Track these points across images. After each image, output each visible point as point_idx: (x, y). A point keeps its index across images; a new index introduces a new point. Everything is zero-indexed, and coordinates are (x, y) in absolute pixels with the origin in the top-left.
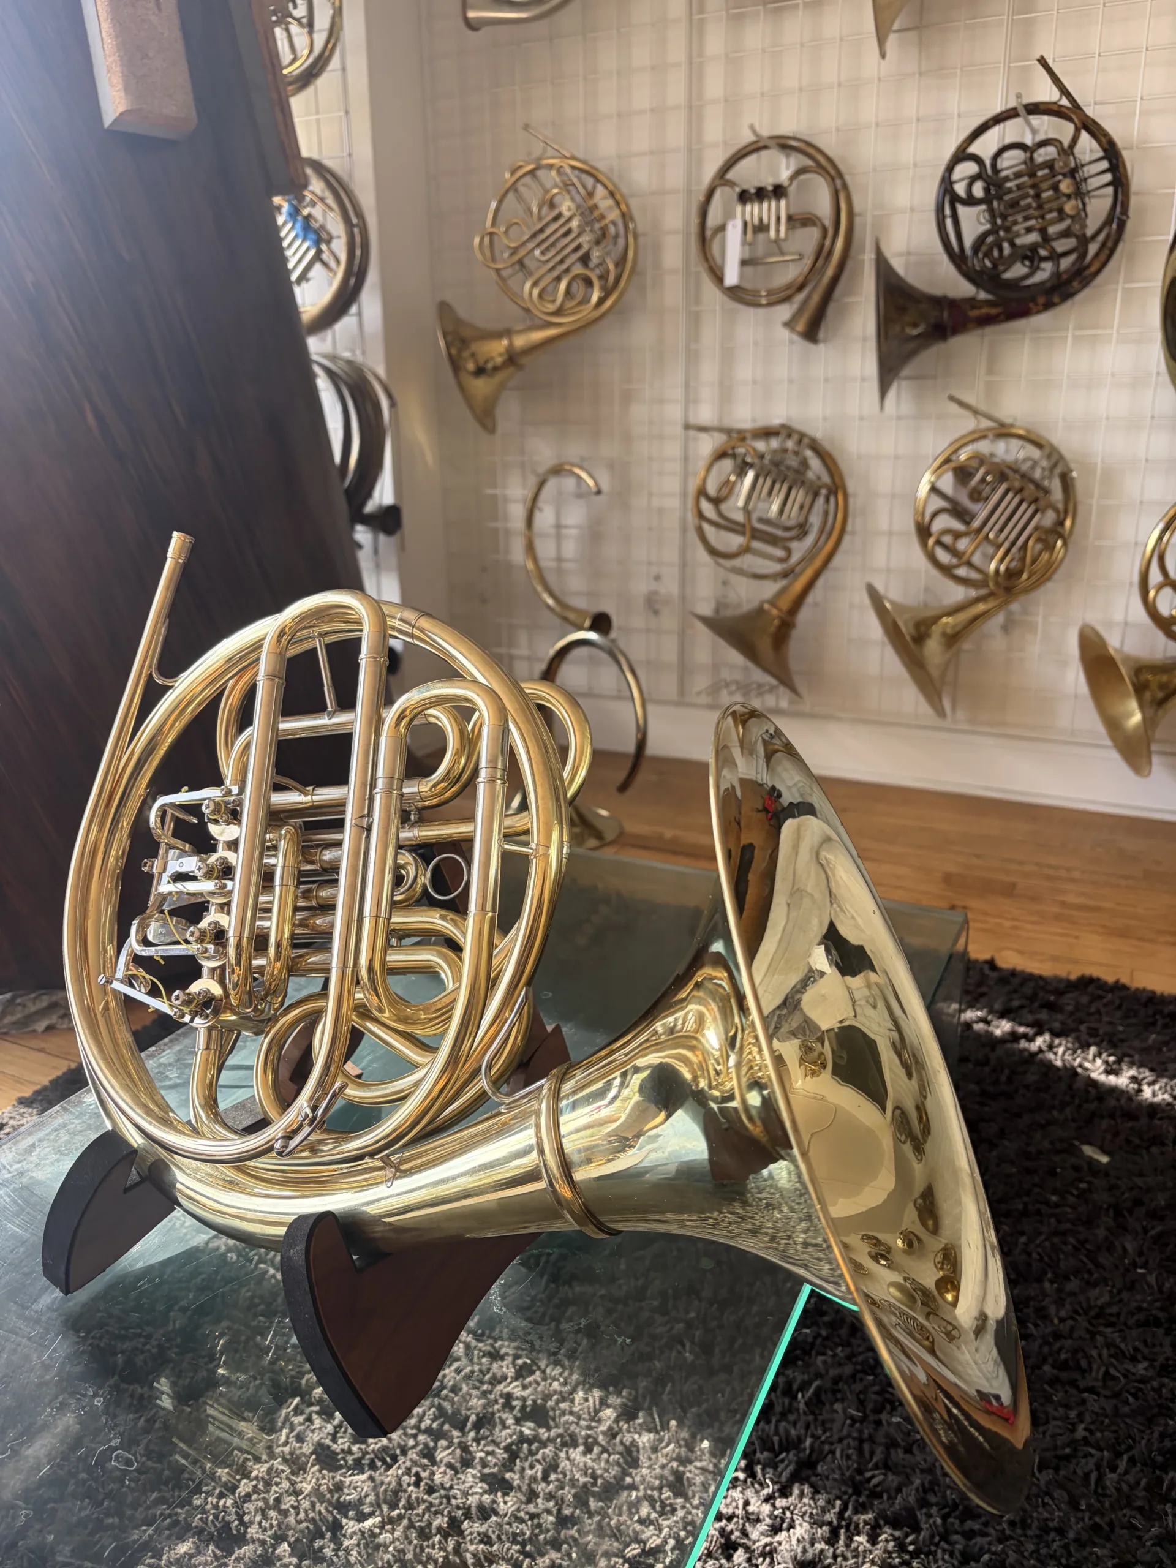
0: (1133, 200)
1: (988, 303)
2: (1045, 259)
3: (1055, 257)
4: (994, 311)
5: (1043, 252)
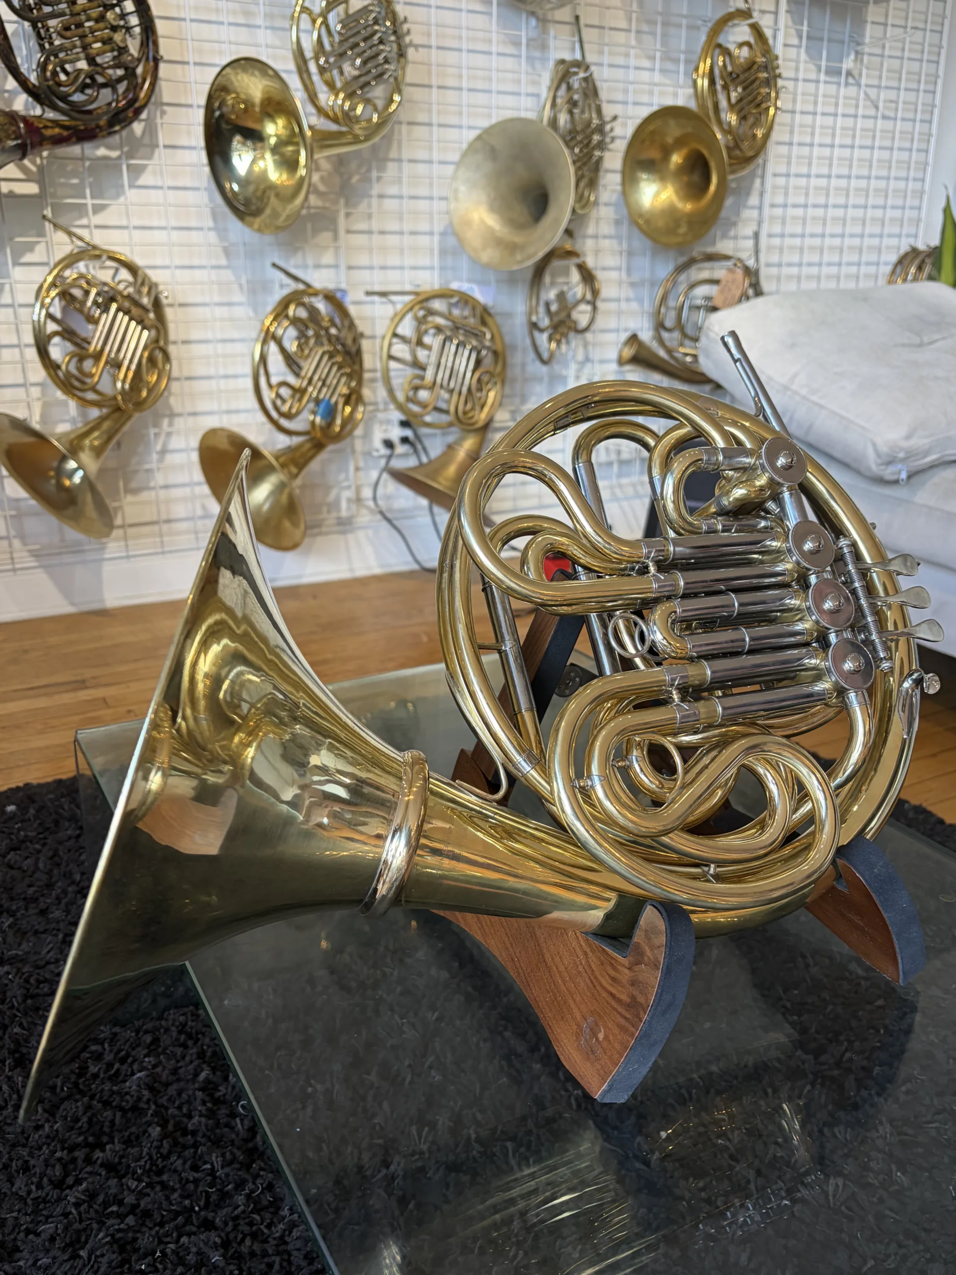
0: (161, 41)
1: (56, 123)
2: (104, 85)
3: (111, 84)
4: (65, 133)
5: (100, 79)
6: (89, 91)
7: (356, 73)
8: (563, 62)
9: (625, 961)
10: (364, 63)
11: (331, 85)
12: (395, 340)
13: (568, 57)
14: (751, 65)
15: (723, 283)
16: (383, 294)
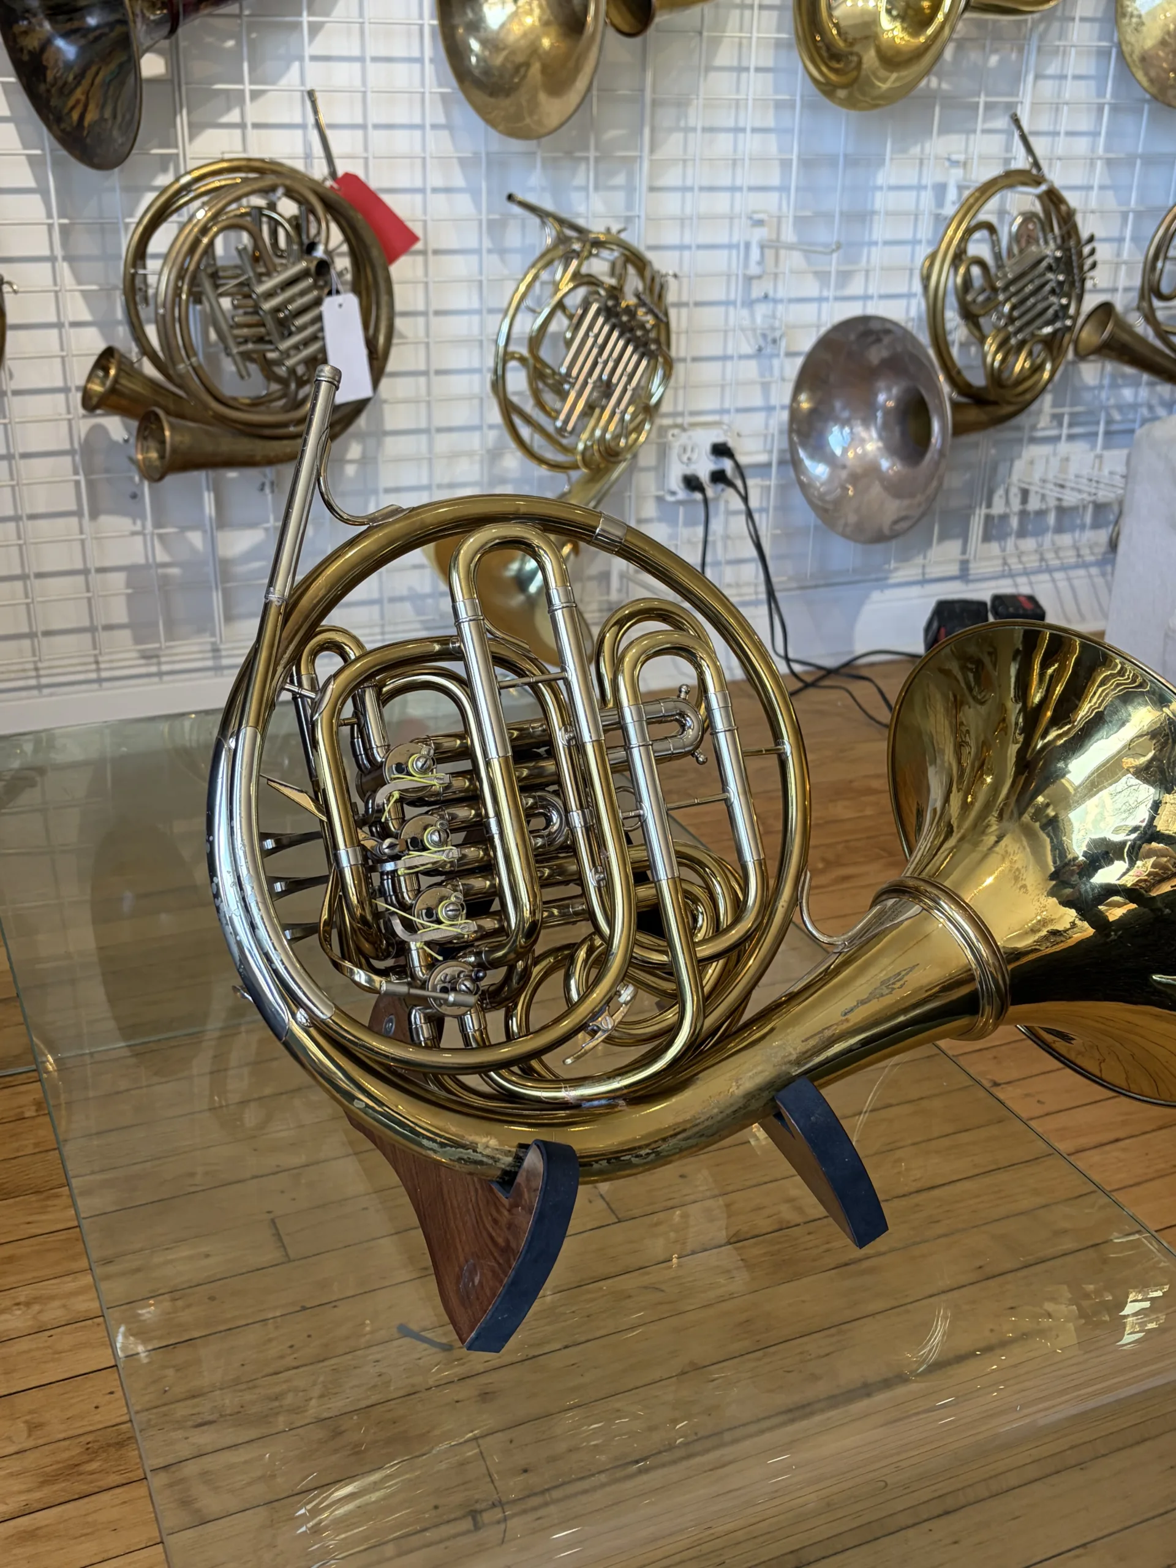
9: (506, 1202)
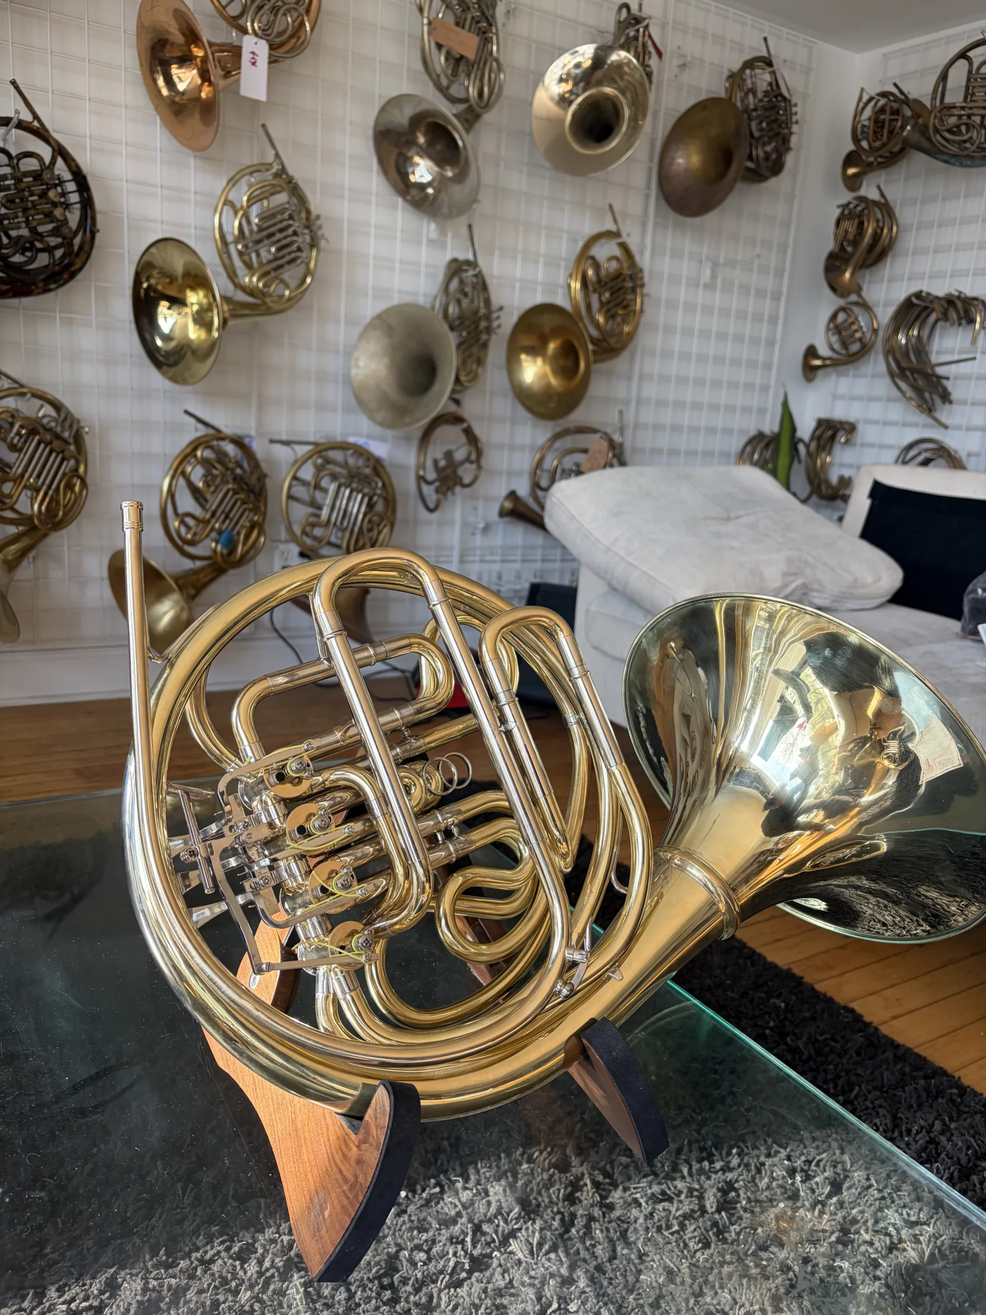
0: (99, 218)
2: (41, 250)
3: (50, 250)
5: (39, 245)
6: (28, 254)
7: (271, 257)
8: (455, 260)
10: (279, 249)
11: (249, 266)
12: (294, 483)
13: (461, 256)
14: (618, 276)
15: (591, 453)
16: (286, 443)
